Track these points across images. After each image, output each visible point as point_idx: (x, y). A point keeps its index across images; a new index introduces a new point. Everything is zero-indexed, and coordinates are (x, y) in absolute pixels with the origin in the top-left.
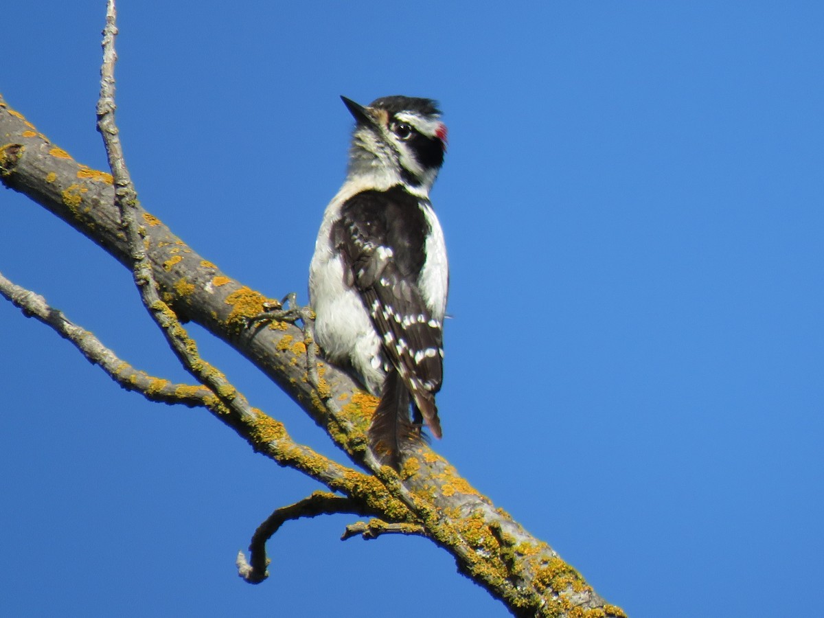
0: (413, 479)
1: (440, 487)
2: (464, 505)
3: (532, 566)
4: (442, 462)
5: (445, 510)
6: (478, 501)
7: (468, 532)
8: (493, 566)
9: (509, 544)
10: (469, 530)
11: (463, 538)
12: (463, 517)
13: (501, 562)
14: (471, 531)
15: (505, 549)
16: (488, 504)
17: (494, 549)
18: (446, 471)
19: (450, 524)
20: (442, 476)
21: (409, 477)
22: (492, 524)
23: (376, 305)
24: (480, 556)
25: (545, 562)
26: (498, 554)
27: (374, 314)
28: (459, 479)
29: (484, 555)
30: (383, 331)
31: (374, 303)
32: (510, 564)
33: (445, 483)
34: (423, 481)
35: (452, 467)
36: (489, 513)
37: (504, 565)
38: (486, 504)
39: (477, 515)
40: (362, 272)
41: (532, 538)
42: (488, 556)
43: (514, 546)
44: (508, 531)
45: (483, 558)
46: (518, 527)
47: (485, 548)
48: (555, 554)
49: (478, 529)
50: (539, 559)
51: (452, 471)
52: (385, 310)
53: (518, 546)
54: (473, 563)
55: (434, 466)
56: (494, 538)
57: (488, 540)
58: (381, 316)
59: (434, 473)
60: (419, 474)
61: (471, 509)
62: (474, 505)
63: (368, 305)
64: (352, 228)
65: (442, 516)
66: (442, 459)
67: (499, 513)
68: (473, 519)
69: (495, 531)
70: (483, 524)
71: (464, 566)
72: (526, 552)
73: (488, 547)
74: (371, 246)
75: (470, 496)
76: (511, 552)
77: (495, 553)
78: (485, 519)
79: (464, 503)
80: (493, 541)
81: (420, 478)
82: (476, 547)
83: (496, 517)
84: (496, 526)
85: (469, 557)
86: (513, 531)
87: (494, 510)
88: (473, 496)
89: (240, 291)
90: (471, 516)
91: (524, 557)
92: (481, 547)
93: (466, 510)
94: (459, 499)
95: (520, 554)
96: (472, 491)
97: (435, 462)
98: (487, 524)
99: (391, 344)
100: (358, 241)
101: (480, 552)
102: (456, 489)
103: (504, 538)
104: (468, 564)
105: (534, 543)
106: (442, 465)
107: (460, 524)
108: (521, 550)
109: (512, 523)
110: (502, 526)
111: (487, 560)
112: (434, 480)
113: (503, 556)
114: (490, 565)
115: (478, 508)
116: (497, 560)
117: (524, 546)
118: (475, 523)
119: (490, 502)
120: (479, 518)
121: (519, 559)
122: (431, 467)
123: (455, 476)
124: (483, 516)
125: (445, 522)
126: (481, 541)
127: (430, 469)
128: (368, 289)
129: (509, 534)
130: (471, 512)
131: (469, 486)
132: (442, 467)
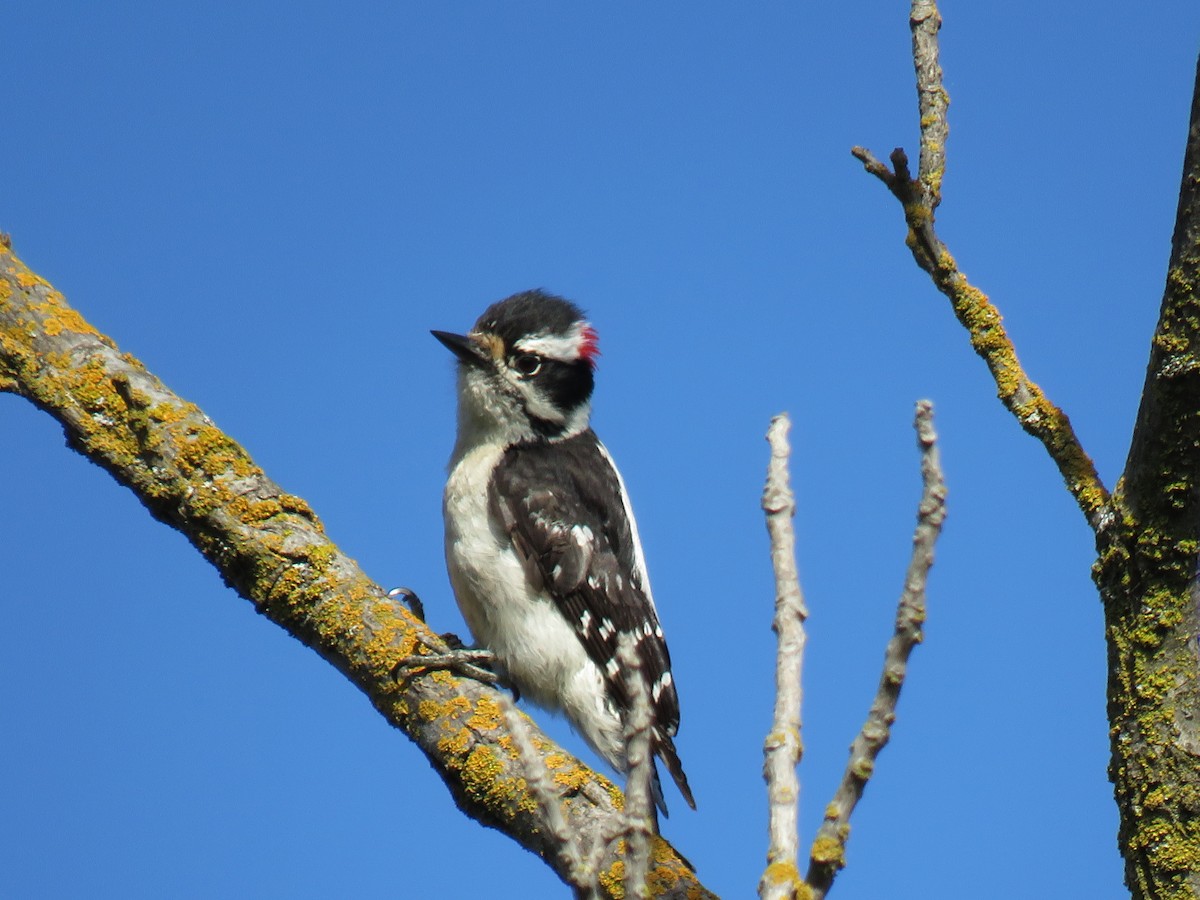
1: (41, 322)
2: (76, 348)
3: (174, 437)
4: (45, 286)
5: (49, 355)
6: (96, 343)
7: (81, 389)
8: (119, 437)
9: (141, 406)
10: (83, 385)
11: (75, 397)
12: (74, 365)
13: (130, 431)
14: (87, 386)
15: (135, 414)
16: (111, 347)
17: (119, 412)
18: (49, 299)
19: (56, 376)
20: (44, 305)
22: (116, 377)
23: (586, 619)
24: (99, 422)
25: (194, 432)
26: (126, 420)
27: (585, 632)
28: (68, 311)
29: (105, 422)
30: (603, 657)
31: (582, 615)
32: (142, 434)
33: (48, 316)
35: (59, 293)
36: (112, 361)
37: (134, 436)
38: (107, 348)
39: (95, 363)
40: (558, 571)
41: (175, 396)
42: (111, 423)
43: (148, 408)
44: (139, 386)
45: (104, 425)
46: (155, 380)
47: (106, 411)
48: (207, 419)
49: (96, 383)
50: (185, 428)
51: (58, 298)
52: (602, 625)
53: (154, 408)
54: (90, 434)
55: (32, 291)
56: (120, 397)
57: (111, 399)
58: (597, 635)
59: (32, 302)
61: (86, 355)
62: (91, 348)
63: (573, 619)
64: (527, 500)
65: (43, 365)
66: (44, 281)
67: (127, 361)
68: (89, 368)
69: (121, 387)
70: (104, 375)
71: (75, 438)
72: (165, 417)
73: (110, 410)
74: (561, 527)
75: (85, 335)
76: (144, 417)
77: (120, 419)
78: (106, 370)
79: (76, 345)
80: (118, 401)
82: (93, 410)
83: (123, 365)
84: (121, 380)
85: (83, 424)
86: (147, 387)
87: (119, 355)
88: (89, 335)
90: (85, 364)
91: (163, 424)
92: (100, 410)
93: (79, 356)
94: (69, 340)
95: (158, 421)
96: (88, 328)
97: (33, 286)
98: (109, 376)
99: (617, 675)
100: (540, 521)
101: (99, 418)
102: (65, 325)
103: (133, 396)
104: (81, 435)
105: (178, 404)
106: (44, 291)
107: (71, 376)
108: (158, 413)
109: (145, 375)
110: (131, 379)
111: (109, 429)
113: (132, 424)
114: (113, 436)
115: (97, 353)
116: (123, 429)
117: (163, 409)
118: (91, 375)
119: (113, 344)
120: (97, 368)
121: (157, 426)
122: (28, 293)
123: (63, 306)
124: (103, 364)
125: (49, 374)
126: (100, 402)
127: (28, 297)
128: (570, 595)
129: (140, 390)
130: (85, 359)
131: (83, 321)
132: (43, 293)
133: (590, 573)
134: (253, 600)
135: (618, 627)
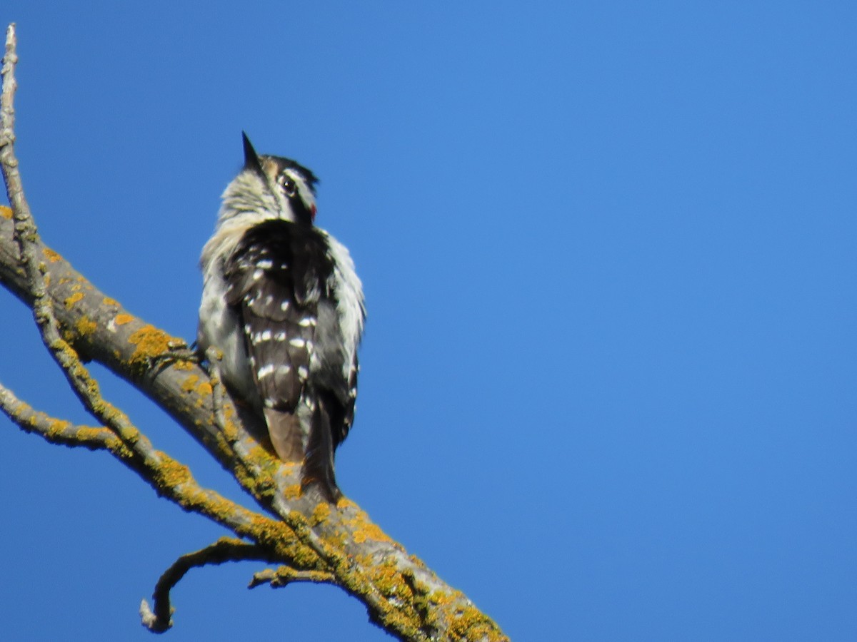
0: (323, 525)
1: (351, 533)
2: (376, 553)
3: (446, 615)
4: (354, 508)
5: (357, 557)
6: (390, 549)
7: (380, 581)
8: (406, 615)
9: (422, 593)
10: (381, 578)
11: (375, 587)
12: (375, 564)
13: (415, 611)
14: (384, 579)
15: (418, 598)
16: (401, 551)
17: (407, 598)
18: (357, 517)
19: (362, 572)
20: (353, 522)
21: (318, 523)
22: (405, 572)
24: (393, 605)
25: (460, 612)
26: (412, 603)
28: (371, 526)
29: (396, 605)
32: (424, 613)
33: (356, 530)
34: (334, 527)
35: (364, 513)
36: (402, 561)
37: (418, 615)
38: (398, 552)
39: (390, 562)
41: (446, 586)
42: (401, 606)
43: (427, 595)
44: (421, 579)
46: (432, 575)
47: (398, 597)
48: (470, 603)
49: (390, 577)
50: (454, 609)
51: (364, 516)
53: (431, 595)
54: (386, 613)
55: (344, 511)
56: (407, 587)
57: (401, 588)
59: (345, 520)
60: (330, 520)
61: (383, 557)
62: (387, 553)
65: (353, 564)
66: (354, 504)
67: (413, 561)
68: (385, 566)
69: (409, 579)
70: (396, 572)
71: (375, 616)
72: (440, 601)
73: (400, 596)
75: (383, 543)
76: (425, 601)
77: (408, 602)
78: (398, 567)
79: (376, 550)
80: (406, 590)
81: (330, 524)
82: (388, 596)
83: (409, 564)
84: (409, 574)
85: (381, 606)
86: (426, 580)
87: (407, 557)
88: (385, 543)
89: (144, 330)
90: (383, 564)
91: (438, 606)
92: (394, 596)
93: (378, 558)
94: (371, 545)
95: (434, 604)
96: (385, 537)
97: (346, 508)
98: (400, 572)
101: (392, 602)
102: (368, 536)
103: (417, 586)
104: (380, 614)
105: (449, 591)
106: (353, 511)
107: (373, 572)
108: (435, 599)
109: (426, 571)
110: (415, 574)
111: (400, 610)
112: (345, 527)
113: (416, 605)
114: (403, 615)
115: (391, 556)
116: (410, 610)
117: (438, 595)
118: (387, 571)
119: (403, 549)
120: (391, 566)
121: (433, 608)
122: (342, 512)
123: (367, 522)
124: (395, 563)
125: (357, 570)
126: (393, 590)
127: (340, 515)
129: (422, 582)
130: (383, 560)
131: (381, 532)
132: (353, 513)
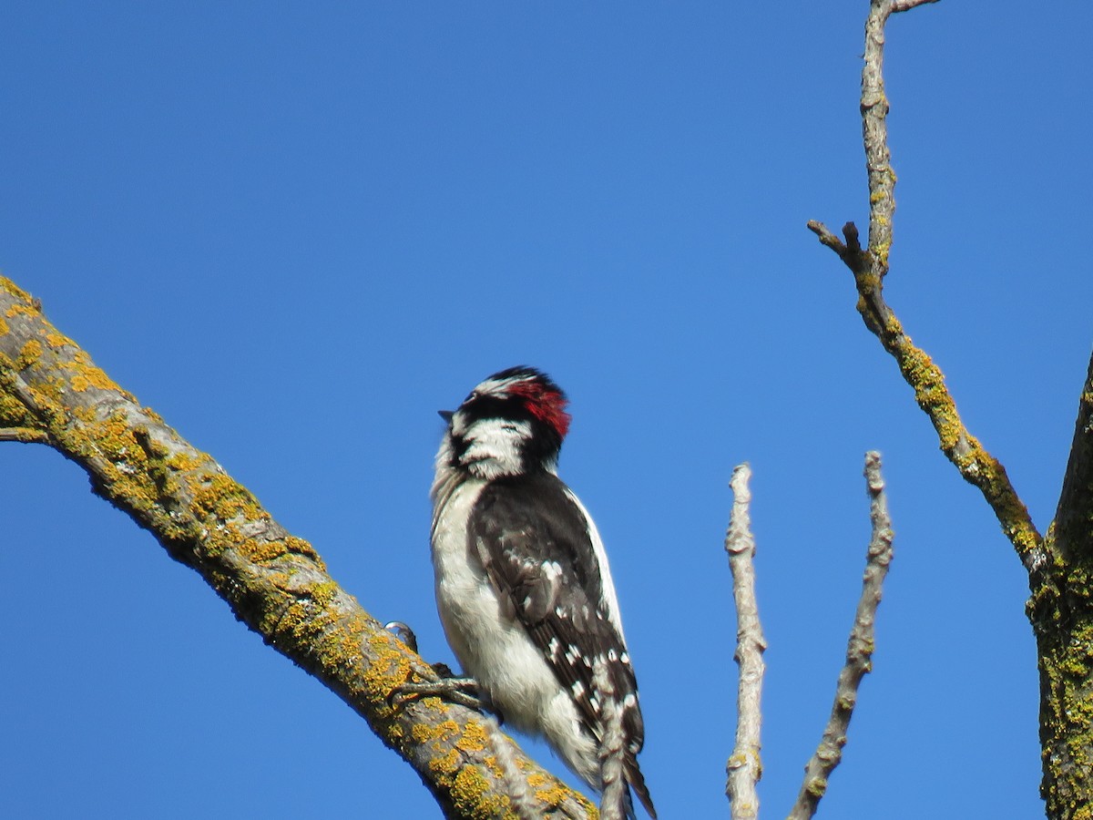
1: (69, 379)
2: (101, 403)
3: (189, 484)
4: (72, 347)
5: (76, 409)
6: (119, 398)
7: (105, 439)
8: (140, 484)
9: (159, 456)
10: (107, 437)
11: (99, 447)
12: (99, 418)
13: (150, 479)
14: (110, 437)
15: (154, 462)
16: (133, 402)
17: (140, 462)
18: (76, 358)
19: (82, 428)
20: (72, 364)
22: (137, 430)
23: (554, 645)
24: (122, 470)
25: (208, 480)
26: (146, 469)
27: (553, 657)
28: (93, 369)
29: (127, 470)
30: (569, 680)
31: (550, 642)
32: (161, 481)
33: (76, 373)
35: (85, 353)
36: (134, 415)
37: (153, 483)
38: (129, 403)
39: (118, 417)
40: (528, 602)
41: (190, 447)
42: (132, 471)
43: (166, 458)
44: (158, 438)
45: (126, 473)
46: (172, 433)
47: (128, 460)
48: (220, 468)
49: (119, 435)
50: (200, 475)
51: (84, 357)
52: (568, 651)
53: (171, 458)
54: (113, 481)
55: (61, 351)
56: (140, 447)
57: (132, 449)
58: (563, 660)
59: (61, 361)
61: (110, 409)
62: (115, 403)
63: (542, 646)
64: (502, 539)
65: (71, 418)
66: (72, 342)
67: (146, 414)
68: (113, 421)
69: (142, 438)
70: (126, 428)
71: (100, 484)
72: (182, 466)
73: (131, 459)
74: (533, 563)
75: (109, 392)
76: (163, 466)
77: (141, 467)
78: (128, 422)
79: (101, 400)
80: (139, 451)
82: (116, 459)
83: (143, 419)
84: (142, 432)
85: (107, 472)
86: (165, 438)
87: (140, 409)
88: (112, 391)
90: (109, 418)
91: (180, 472)
92: (123, 459)
93: (103, 410)
94: (94, 395)
95: (174, 469)
96: (111, 384)
97: (62, 347)
98: (131, 428)
99: (582, 697)
100: (513, 558)
101: (121, 466)
102: (91, 382)
103: (153, 447)
104: (105, 482)
105: (194, 454)
106: (71, 350)
107: (96, 428)
108: (175, 462)
109: (163, 428)
110: (150, 431)
111: (130, 476)
112: (61, 371)
113: (151, 472)
114: (135, 483)
115: (119, 407)
116: (143, 477)
117: (180, 459)
118: (114, 427)
119: (135, 400)
120: (120, 421)
121: (173, 474)
122: (58, 353)
123: (89, 365)
124: (125, 417)
125: (76, 426)
126: (123, 452)
127: (57, 356)
128: (540, 623)
129: (159, 442)
130: (109, 413)
131: (107, 378)
132: (71, 352)
133: (558, 604)
134: (261, 633)
135: (583, 654)
